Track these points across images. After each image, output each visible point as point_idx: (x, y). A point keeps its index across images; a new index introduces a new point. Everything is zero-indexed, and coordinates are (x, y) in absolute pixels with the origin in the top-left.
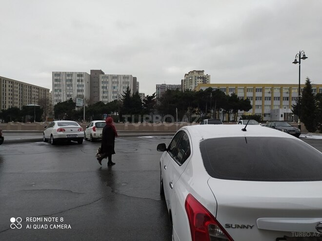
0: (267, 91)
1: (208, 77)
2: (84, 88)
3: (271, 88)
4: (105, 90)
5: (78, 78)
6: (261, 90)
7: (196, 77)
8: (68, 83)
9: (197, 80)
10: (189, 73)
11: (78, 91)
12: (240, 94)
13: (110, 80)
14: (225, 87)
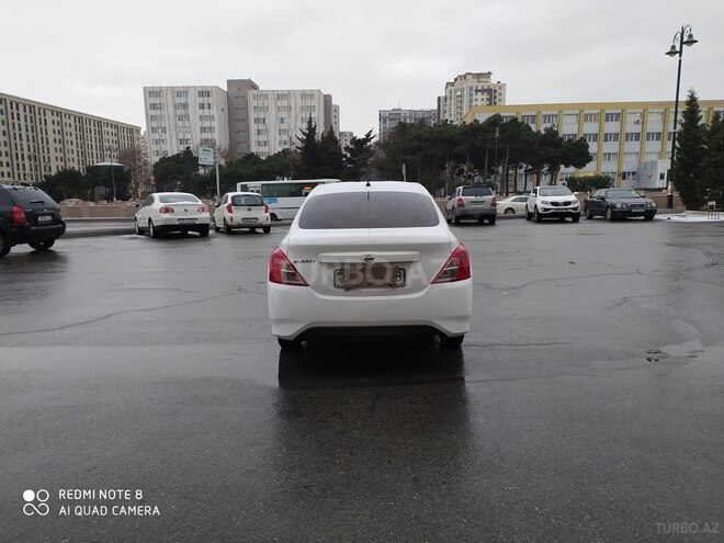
0: (631, 119)
1: (500, 88)
2: (215, 124)
3: (641, 111)
4: (261, 127)
5: (200, 100)
6: (618, 117)
7: (471, 88)
9: (475, 97)
10: (456, 80)
11: (203, 130)
12: (568, 129)
13: (270, 103)
14: (534, 113)
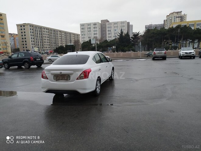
1: (185, 16)
2: (97, 32)
4: (110, 32)
5: (94, 26)
9: (176, 19)
10: (170, 14)
11: (94, 34)
14: (200, 23)
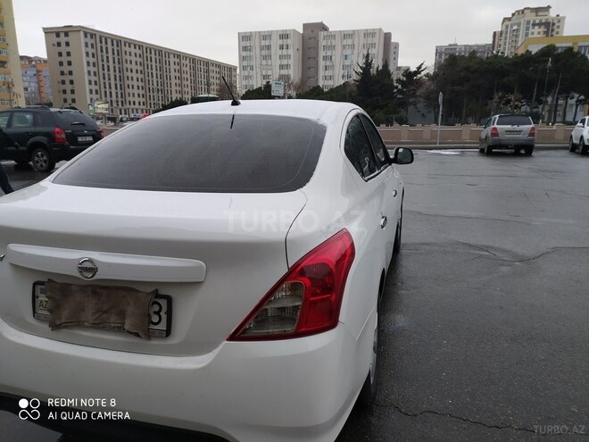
1: (559, 21)
2: (291, 62)
4: (328, 63)
5: (281, 42)
7: (528, 22)
8: (264, 53)
9: (532, 30)
10: (513, 14)
11: (282, 67)
13: (337, 43)
